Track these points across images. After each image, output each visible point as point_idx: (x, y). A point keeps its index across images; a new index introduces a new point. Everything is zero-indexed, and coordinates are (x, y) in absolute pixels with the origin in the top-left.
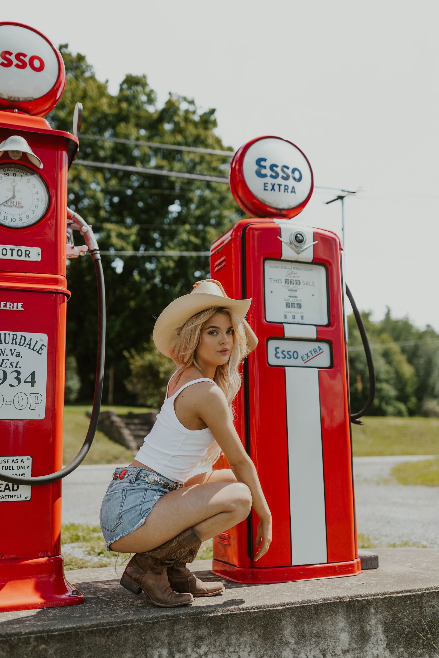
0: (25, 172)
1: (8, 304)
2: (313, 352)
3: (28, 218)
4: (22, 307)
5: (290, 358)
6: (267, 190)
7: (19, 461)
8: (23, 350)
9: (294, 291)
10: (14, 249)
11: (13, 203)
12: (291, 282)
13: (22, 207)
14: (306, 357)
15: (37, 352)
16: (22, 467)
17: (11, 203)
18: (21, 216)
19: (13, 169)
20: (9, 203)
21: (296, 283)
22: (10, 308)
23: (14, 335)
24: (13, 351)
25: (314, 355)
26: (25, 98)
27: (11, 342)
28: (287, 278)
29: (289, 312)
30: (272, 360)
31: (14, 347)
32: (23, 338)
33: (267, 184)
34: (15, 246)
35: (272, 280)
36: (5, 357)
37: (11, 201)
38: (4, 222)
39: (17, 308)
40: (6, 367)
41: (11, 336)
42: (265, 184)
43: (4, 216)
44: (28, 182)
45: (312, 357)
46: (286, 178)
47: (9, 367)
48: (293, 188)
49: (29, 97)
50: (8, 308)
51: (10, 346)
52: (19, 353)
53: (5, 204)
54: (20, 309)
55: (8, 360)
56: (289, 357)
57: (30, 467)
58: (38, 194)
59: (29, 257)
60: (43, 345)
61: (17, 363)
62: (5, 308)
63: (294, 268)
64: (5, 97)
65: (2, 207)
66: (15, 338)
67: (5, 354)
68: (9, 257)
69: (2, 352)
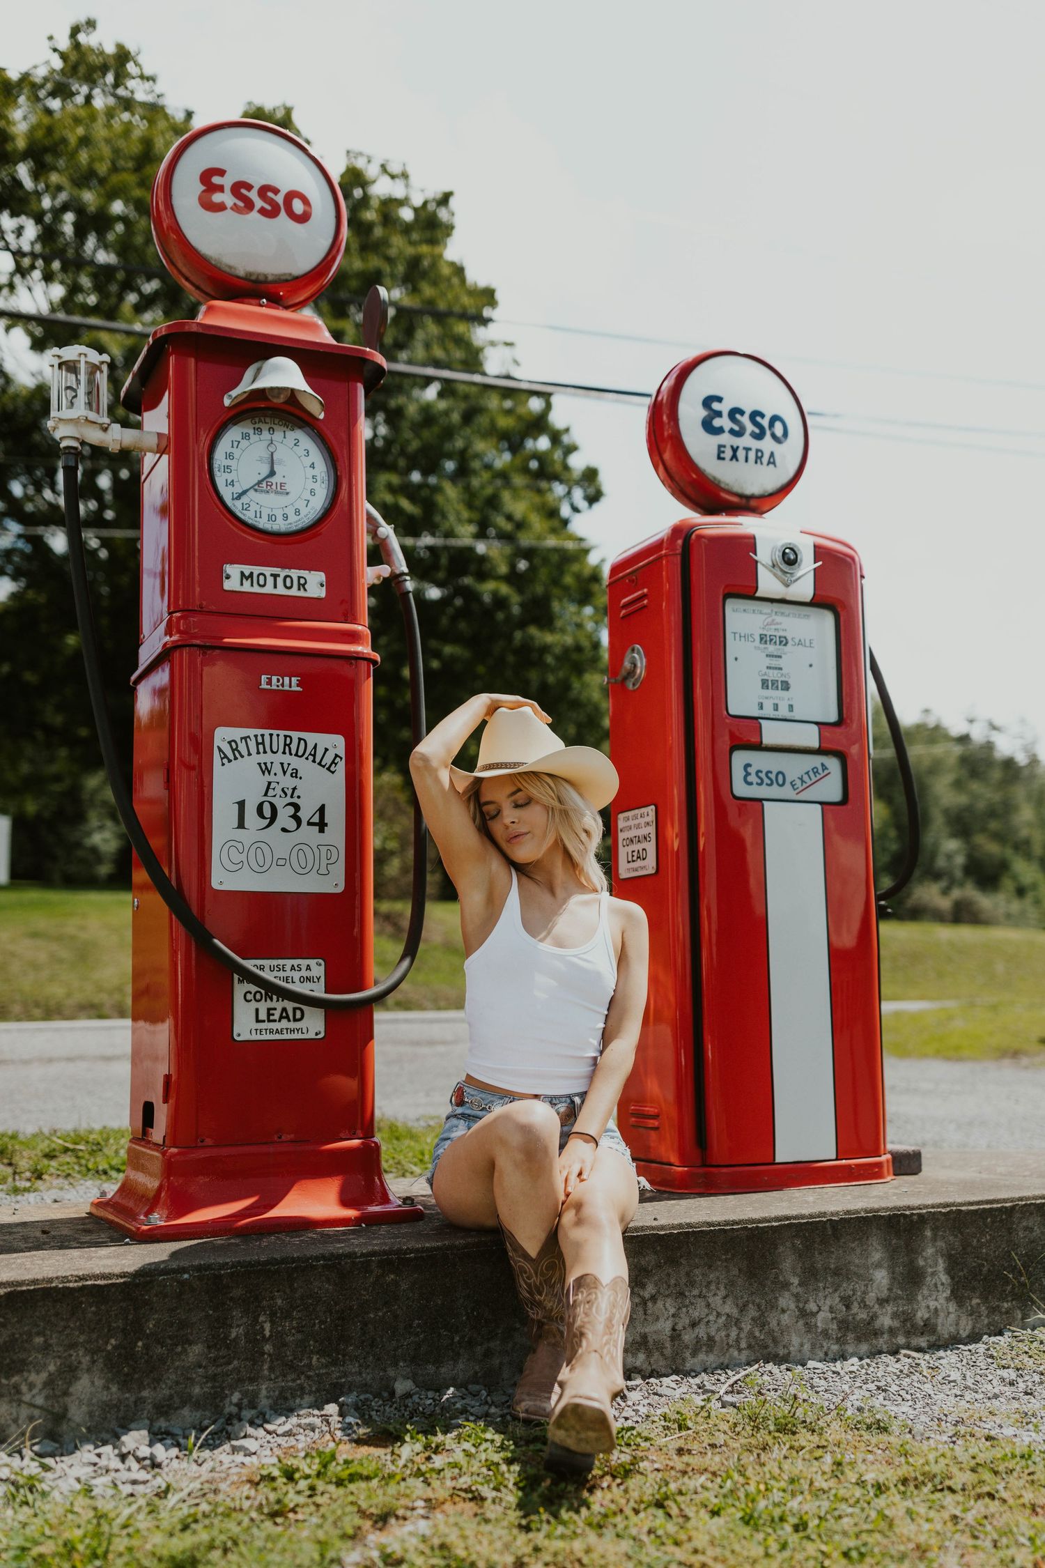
0: (290, 425)
1: (274, 679)
2: (811, 774)
3: (298, 513)
4: (298, 685)
5: (771, 784)
6: (723, 459)
7: (304, 968)
8: (304, 765)
9: (776, 656)
10: (279, 575)
11: (270, 486)
12: (771, 640)
13: (287, 493)
14: (798, 783)
15: (327, 768)
16: (308, 979)
17: (267, 485)
18: (286, 511)
19: (268, 420)
20: (264, 484)
21: (781, 642)
22: (278, 686)
23: (286, 737)
24: (285, 766)
25: (814, 779)
27: (281, 749)
28: (765, 632)
29: (767, 698)
30: (740, 789)
31: (287, 759)
32: (303, 742)
33: (724, 446)
34: (280, 569)
35: (737, 636)
36: (271, 778)
37: (268, 482)
39: (290, 686)
40: (275, 796)
41: (282, 739)
42: (720, 446)
43: (258, 511)
44: (295, 444)
45: (809, 782)
46: (759, 436)
47: (281, 796)
48: (772, 455)
49: (285, 274)
50: (274, 687)
51: (279, 758)
52: (297, 770)
53: (257, 487)
54: (295, 688)
55: (278, 783)
56: (769, 782)
57: (323, 979)
58: (313, 467)
59: (305, 590)
60: (336, 756)
61: (294, 789)
62: (269, 687)
63: (775, 612)
64: (241, 273)
65: (252, 493)
66: (288, 742)
67: (272, 773)
68: (269, 589)
69: (266, 768)
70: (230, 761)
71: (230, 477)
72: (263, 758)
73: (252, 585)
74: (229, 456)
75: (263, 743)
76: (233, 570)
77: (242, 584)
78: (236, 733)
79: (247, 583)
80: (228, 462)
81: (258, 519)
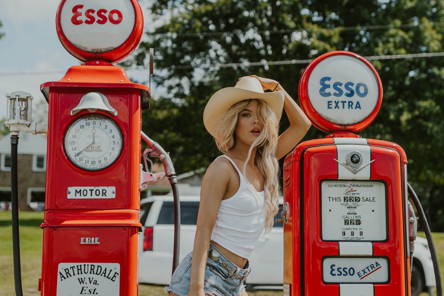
0: (103, 119)
1: (87, 239)
2: (370, 268)
3: (106, 159)
4: (98, 241)
5: (346, 274)
6: (330, 108)
8: (100, 279)
9: (353, 208)
10: (93, 190)
11: (93, 148)
12: (350, 200)
13: (101, 151)
14: (362, 273)
15: (111, 279)
17: (92, 148)
18: (100, 159)
19: (93, 118)
20: (90, 148)
21: (356, 200)
22: (88, 242)
23: (92, 265)
24: (91, 279)
25: (371, 271)
26: (106, 49)
27: (89, 272)
28: (347, 196)
29: (347, 229)
30: (328, 278)
31: (92, 276)
32: (99, 268)
34: (94, 187)
35: (331, 199)
36: (84, 285)
37: (91, 147)
38: (86, 165)
39: (94, 242)
40: (85, 294)
41: (90, 267)
42: (329, 102)
43: (86, 160)
44: (105, 128)
45: (368, 272)
46: (351, 94)
47: (88, 294)
48: (358, 103)
49: (110, 48)
50: (87, 243)
51: (89, 275)
52: (96, 281)
53: (87, 149)
54: (97, 243)
55: (87, 287)
56: (345, 273)
58: (114, 138)
59: (106, 195)
60: (116, 273)
61: (95, 290)
62: (84, 243)
63: (353, 185)
64: (90, 50)
65: (84, 153)
66: (93, 268)
67: (85, 283)
68: (89, 197)
69: (82, 281)
70: (65, 278)
71: (74, 146)
72: (80, 276)
73: (80, 195)
74: (74, 137)
75: (81, 269)
76: (72, 190)
77: (76, 196)
78: (68, 265)
79: (78, 195)
80: (74, 140)
81: (87, 164)
